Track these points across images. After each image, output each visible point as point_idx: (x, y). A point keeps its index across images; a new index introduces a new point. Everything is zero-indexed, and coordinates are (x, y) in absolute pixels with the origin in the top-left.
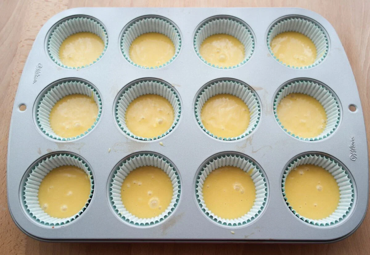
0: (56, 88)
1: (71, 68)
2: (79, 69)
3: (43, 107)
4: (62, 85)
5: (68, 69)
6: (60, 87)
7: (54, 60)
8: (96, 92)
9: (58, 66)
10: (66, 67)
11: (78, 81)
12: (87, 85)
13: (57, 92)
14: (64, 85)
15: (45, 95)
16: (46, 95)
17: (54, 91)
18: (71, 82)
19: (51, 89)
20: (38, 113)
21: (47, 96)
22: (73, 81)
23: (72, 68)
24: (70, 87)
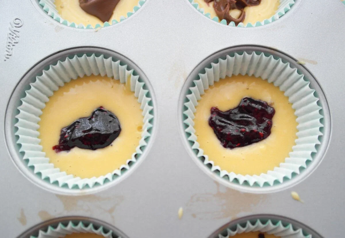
0: (54, 70)
1: (83, 28)
2: (98, 28)
3: (27, 110)
4: (66, 63)
5: (77, 30)
6: (62, 66)
7: (47, 12)
8: (137, 77)
9: (55, 23)
10: (73, 26)
11: (98, 54)
12: (118, 62)
13: (56, 77)
14: (70, 63)
15: (31, 84)
16: (34, 84)
17: (48, 75)
18: (84, 56)
19: (44, 71)
20: (17, 125)
21: (35, 87)
22: (89, 54)
23: (85, 27)
24: (81, 67)
